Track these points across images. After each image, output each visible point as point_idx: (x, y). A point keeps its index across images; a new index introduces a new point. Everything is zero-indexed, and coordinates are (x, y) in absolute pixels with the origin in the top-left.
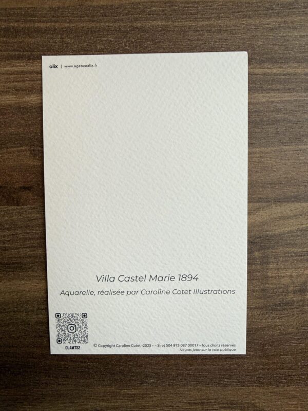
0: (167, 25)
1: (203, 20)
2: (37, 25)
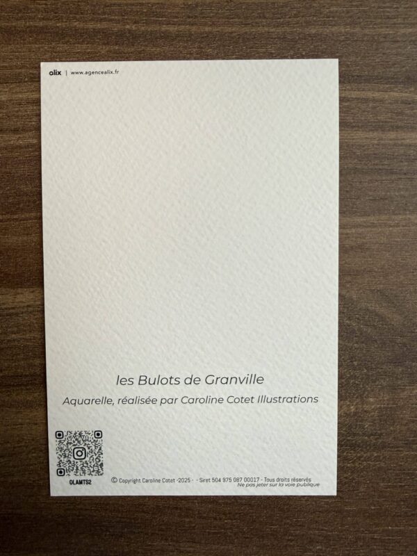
0: (353, 33)
1: (405, 27)
2: (164, 28)
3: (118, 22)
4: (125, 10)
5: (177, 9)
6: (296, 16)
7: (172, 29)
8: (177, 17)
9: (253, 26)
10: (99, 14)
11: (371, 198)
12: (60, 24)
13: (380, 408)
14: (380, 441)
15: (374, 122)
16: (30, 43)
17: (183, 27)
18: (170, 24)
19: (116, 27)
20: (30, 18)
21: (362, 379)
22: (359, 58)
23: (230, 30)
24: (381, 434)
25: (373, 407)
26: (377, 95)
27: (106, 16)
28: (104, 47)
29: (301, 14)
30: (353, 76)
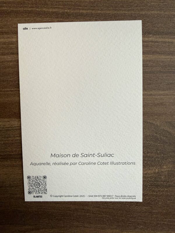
0: (161, 14)
2: (81, 11)
3: (62, 8)
4: (65, 4)
5: (87, 3)
6: (136, 6)
7: (84, 12)
8: (86, 7)
9: (118, 11)
10: (54, 5)
11: (167, 83)
12: (38, 9)
13: (168, 170)
14: (168, 184)
15: (169, 52)
16: (25, 17)
17: (89, 11)
18: (83, 10)
19: (61, 11)
20: (25, 7)
21: (161, 158)
22: (163, 24)
23: (109, 12)
24: (169, 181)
25: (165, 170)
26: (170, 40)
27: (57, 6)
28: (56, 19)
29: (139, 6)
30: (160, 32)
